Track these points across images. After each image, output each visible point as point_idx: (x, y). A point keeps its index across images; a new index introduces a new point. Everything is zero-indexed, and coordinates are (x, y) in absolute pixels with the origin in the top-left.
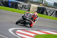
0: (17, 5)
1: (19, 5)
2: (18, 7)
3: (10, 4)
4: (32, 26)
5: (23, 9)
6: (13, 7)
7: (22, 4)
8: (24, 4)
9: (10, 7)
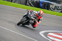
0: (49, 6)
1: (51, 6)
2: (50, 8)
3: (41, 4)
4: (36, 26)
5: (55, 10)
6: (44, 8)
7: (55, 5)
8: (56, 5)
9: (41, 8)
